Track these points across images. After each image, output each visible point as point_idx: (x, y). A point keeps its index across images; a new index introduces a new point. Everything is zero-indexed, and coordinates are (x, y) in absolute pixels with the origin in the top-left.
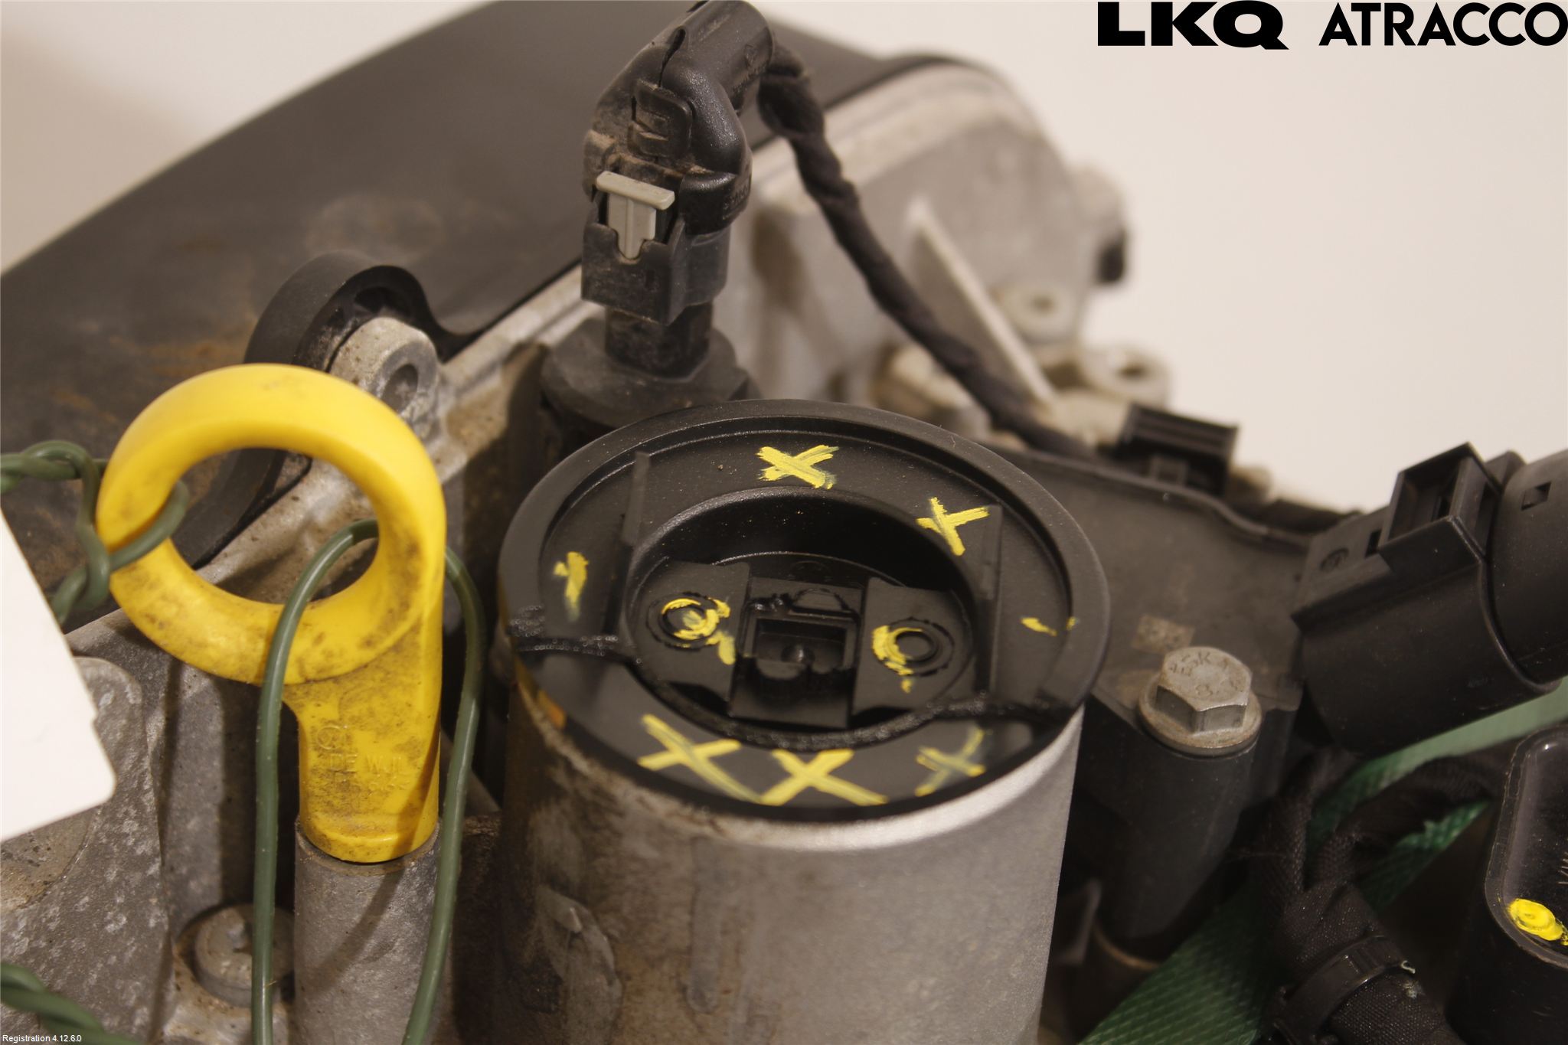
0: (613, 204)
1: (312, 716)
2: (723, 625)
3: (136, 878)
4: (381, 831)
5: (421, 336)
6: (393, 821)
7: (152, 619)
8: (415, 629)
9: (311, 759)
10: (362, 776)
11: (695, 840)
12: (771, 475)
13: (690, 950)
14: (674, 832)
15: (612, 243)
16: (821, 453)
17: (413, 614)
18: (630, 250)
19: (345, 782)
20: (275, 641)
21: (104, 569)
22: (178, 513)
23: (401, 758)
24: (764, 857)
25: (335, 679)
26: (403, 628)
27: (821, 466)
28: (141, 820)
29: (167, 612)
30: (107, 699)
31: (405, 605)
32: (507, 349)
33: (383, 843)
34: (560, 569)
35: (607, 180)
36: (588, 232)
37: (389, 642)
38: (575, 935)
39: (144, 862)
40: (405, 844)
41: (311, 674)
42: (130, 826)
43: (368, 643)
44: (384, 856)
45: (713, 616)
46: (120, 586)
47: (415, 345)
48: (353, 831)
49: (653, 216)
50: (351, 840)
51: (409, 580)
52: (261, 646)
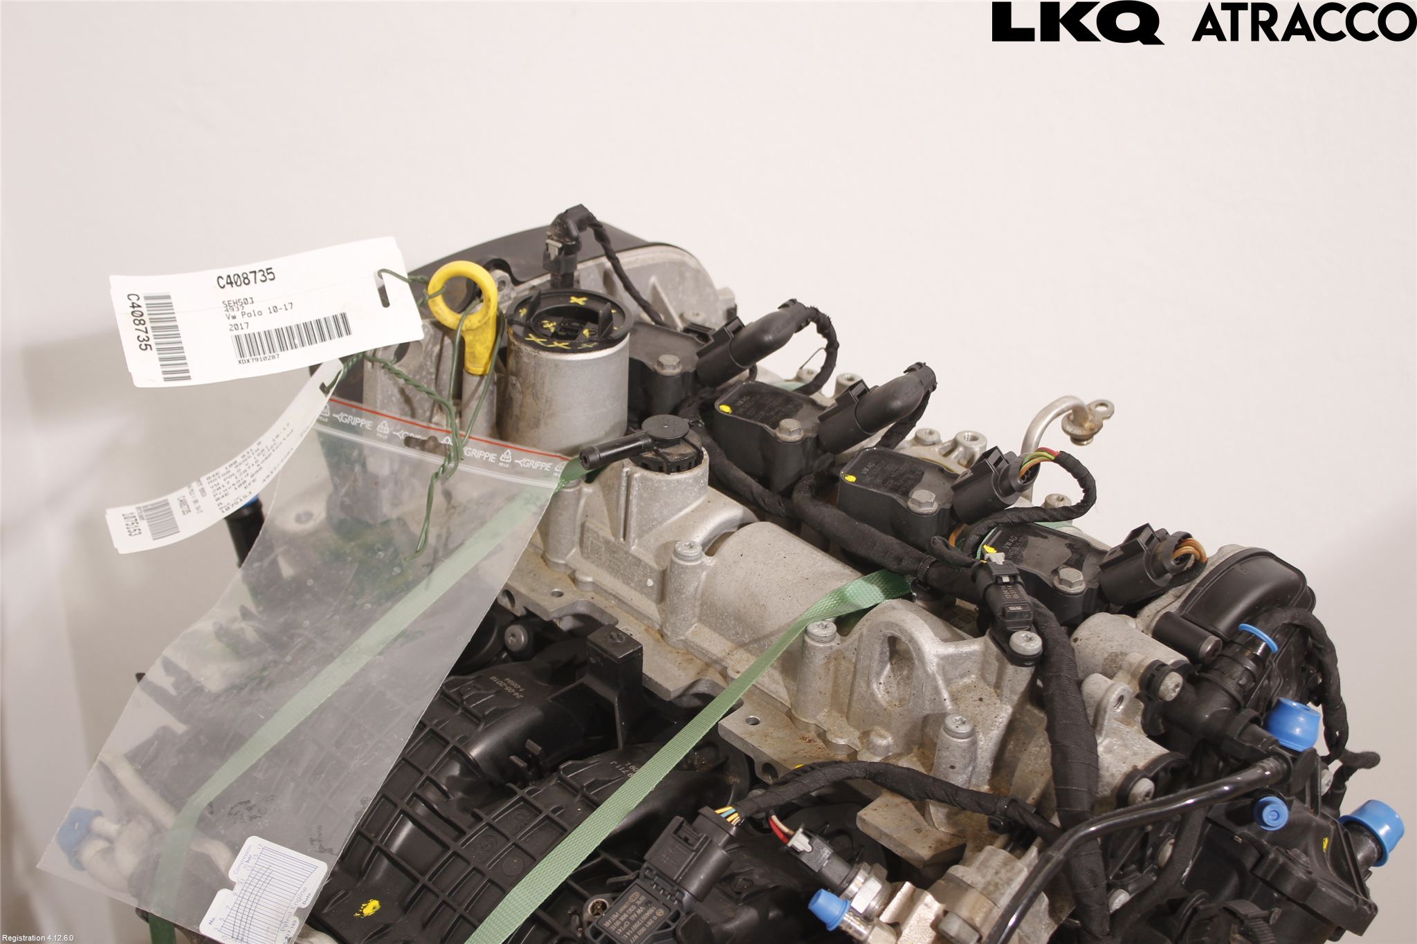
0: (550, 247)
1: (468, 339)
2: (554, 326)
3: (429, 377)
4: (479, 367)
5: (507, 275)
6: (483, 366)
7: (437, 313)
8: (489, 319)
9: (467, 350)
10: (477, 354)
11: (535, 356)
12: (572, 302)
13: (534, 384)
14: (531, 355)
15: (549, 256)
16: (585, 299)
17: (488, 315)
18: (553, 257)
19: (473, 355)
20: (461, 321)
21: (427, 298)
22: (444, 290)
23: (485, 350)
24: (548, 360)
25: (472, 330)
26: (486, 318)
27: (584, 301)
28: (431, 362)
29: (440, 312)
30: (426, 330)
31: (487, 313)
32: (531, 286)
33: (480, 370)
34: (521, 311)
35: (549, 241)
36: (545, 253)
37: (484, 321)
38: (515, 385)
39: (431, 374)
40: (485, 371)
41: (468, 328)
42: (429, 363)
43: (480, 322)
44: (480, 373)
45: (552, 324)
46: (430, 302)
47: (506, 277)
48: (474, 367)
49: (557, 249)
50: (474, 369)
51: (488, 307)
52: (458, 322)
